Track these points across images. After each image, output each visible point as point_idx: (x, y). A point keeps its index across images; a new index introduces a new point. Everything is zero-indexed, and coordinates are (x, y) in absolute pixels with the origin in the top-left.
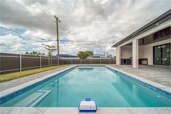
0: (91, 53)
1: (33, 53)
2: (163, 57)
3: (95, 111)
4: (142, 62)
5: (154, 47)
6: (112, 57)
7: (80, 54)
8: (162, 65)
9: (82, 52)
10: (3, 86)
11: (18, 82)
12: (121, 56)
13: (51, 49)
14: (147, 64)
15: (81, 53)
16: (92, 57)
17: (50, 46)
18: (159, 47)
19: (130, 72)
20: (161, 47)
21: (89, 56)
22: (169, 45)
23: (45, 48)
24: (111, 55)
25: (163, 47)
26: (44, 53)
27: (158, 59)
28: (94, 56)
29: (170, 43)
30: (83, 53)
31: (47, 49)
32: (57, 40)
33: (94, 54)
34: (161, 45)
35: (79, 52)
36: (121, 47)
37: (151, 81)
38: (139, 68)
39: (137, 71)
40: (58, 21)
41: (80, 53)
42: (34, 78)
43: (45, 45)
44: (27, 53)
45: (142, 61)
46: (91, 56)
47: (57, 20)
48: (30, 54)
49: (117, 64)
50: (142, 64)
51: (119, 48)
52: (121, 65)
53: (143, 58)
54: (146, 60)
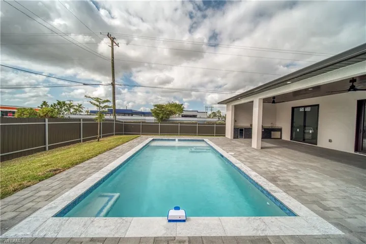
0: (179, 108)
1: (59, 104)
2: (306, 125)
3: (184, 221)
4: (271, 134)
5: (293, 109)
6: (220, 116)
7: (158, 110)
8: (304, 140)
9: (160, 105)
10: (53, 187)
11: (68, 178)
12: (235, 121)
13: (102, 105)
14: (279, 137)
15: (158, 108)
16: (181, 116)
17: (101, 99)
18: (302, 110)
19: (243, 159)
20: (304, 109)
21: (175, 113)
22: (317, 107)
23: (92, 103)
24: (219, 112)
25: (308, 109)
26: (81, 105)
27: (298, 130)
28: (185, 113)
29: (318, 105)
30: (163, 108)
31: (94, 104)
32: (112, 83)
33: (184, 109)
34: (305, 107)
35: (156, 106)
36: (236, 106)
37: (266, 178)
38: (262, 148)
39: (256, 156)
40: (114, 44)
41: (156, 108)
42: (89, 172)
43: (92, 98)
44: (45, 103)
45: (272, 132)
46: (179, 114)
47: (113, 41)
48: (52, 106)
49: (226, 136)
50: (272, 137)
51: (231, 106)
52: (234, 138)
53: (274, 126)
54: (280, 130)
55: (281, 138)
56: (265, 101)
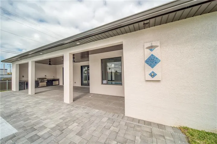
14: (58, 84)
38: (35, 93)
45: (53, 82)
49: (12, 90)
50: (54, 84)
51: (15, 65)
52: (19, 90)
53: (55, 78)
54: (58, 80)
55: (59, 84)
56: (37, 62)
